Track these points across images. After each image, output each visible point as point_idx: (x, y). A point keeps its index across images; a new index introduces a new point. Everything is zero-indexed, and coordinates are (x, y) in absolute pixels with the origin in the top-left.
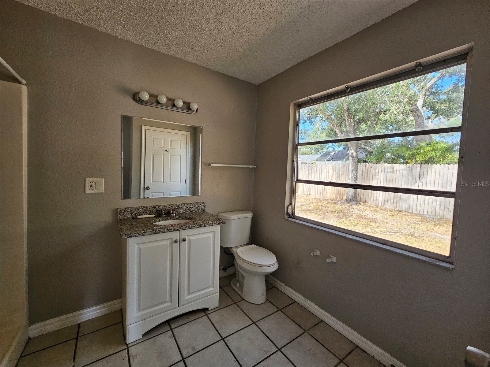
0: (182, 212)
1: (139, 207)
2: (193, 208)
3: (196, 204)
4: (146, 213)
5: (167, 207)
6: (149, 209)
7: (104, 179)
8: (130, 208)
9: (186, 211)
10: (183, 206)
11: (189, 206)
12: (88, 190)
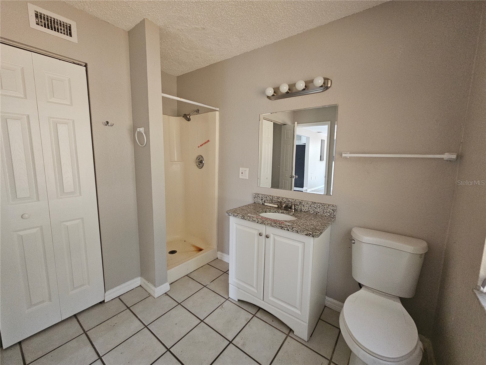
0: (304, 210)
1: (267, 195)
2: (318, 209)
3: (323, 205)
4: (272, 203)
5: (289, 201)
6: (274, 199)
7: (248, 169)
8: (261, 195)
9: (309, 211)
10: (306, 203)
11: (313, 205)
12: (241, 177)
